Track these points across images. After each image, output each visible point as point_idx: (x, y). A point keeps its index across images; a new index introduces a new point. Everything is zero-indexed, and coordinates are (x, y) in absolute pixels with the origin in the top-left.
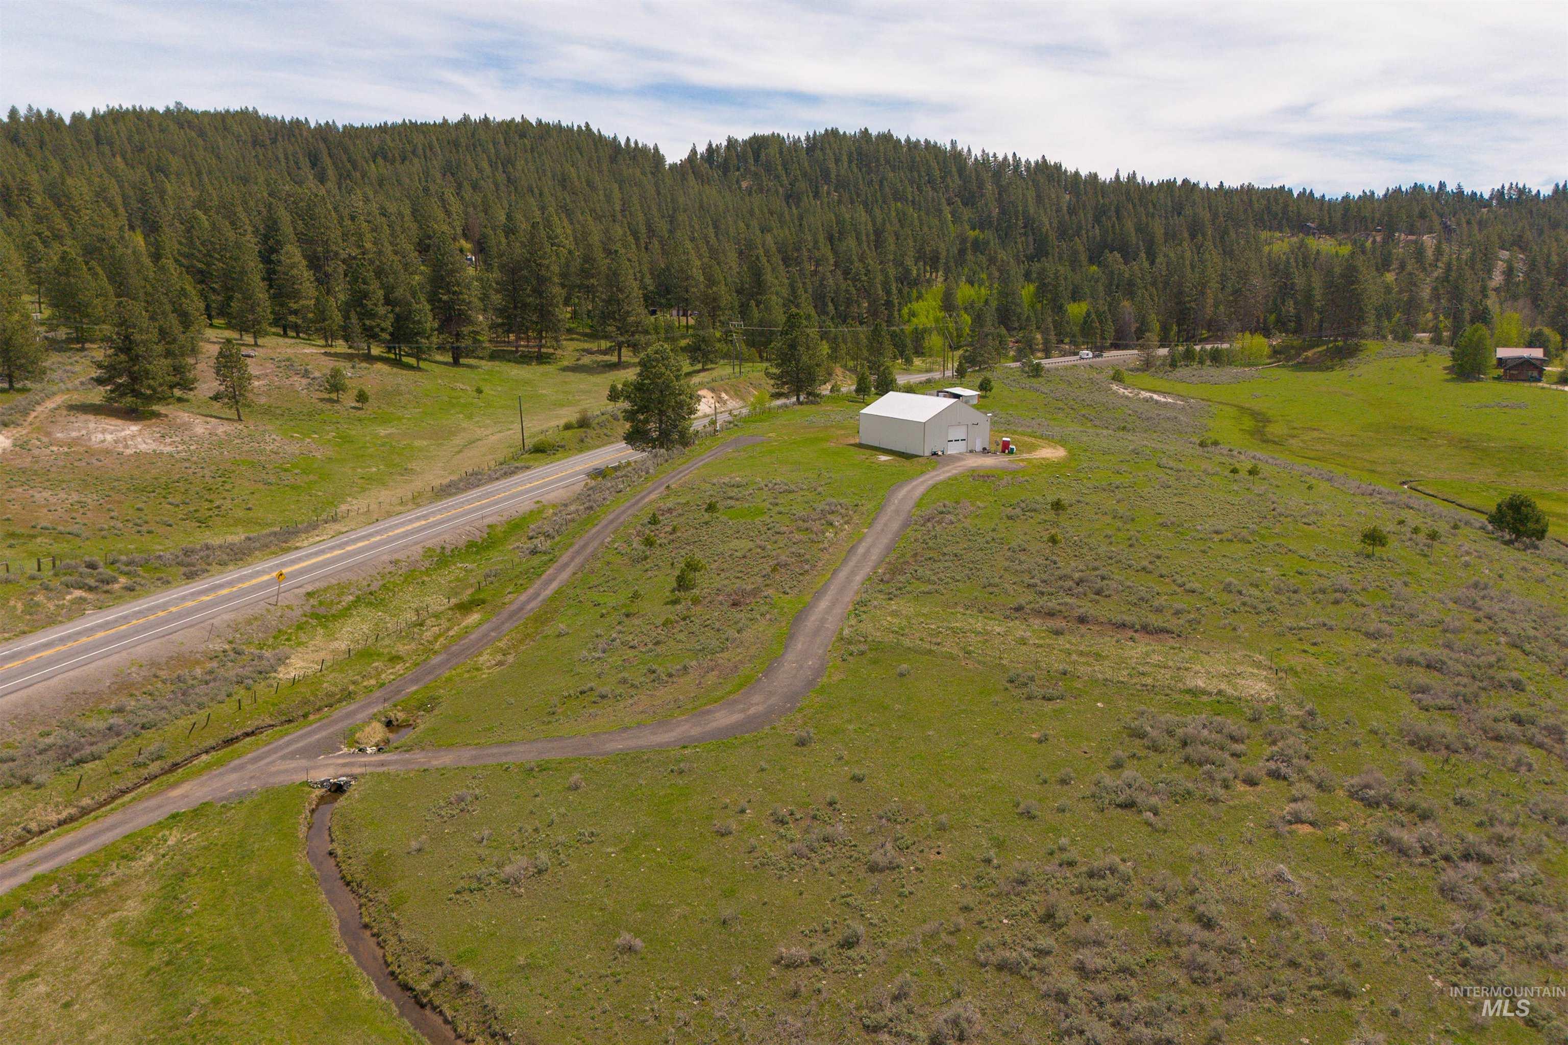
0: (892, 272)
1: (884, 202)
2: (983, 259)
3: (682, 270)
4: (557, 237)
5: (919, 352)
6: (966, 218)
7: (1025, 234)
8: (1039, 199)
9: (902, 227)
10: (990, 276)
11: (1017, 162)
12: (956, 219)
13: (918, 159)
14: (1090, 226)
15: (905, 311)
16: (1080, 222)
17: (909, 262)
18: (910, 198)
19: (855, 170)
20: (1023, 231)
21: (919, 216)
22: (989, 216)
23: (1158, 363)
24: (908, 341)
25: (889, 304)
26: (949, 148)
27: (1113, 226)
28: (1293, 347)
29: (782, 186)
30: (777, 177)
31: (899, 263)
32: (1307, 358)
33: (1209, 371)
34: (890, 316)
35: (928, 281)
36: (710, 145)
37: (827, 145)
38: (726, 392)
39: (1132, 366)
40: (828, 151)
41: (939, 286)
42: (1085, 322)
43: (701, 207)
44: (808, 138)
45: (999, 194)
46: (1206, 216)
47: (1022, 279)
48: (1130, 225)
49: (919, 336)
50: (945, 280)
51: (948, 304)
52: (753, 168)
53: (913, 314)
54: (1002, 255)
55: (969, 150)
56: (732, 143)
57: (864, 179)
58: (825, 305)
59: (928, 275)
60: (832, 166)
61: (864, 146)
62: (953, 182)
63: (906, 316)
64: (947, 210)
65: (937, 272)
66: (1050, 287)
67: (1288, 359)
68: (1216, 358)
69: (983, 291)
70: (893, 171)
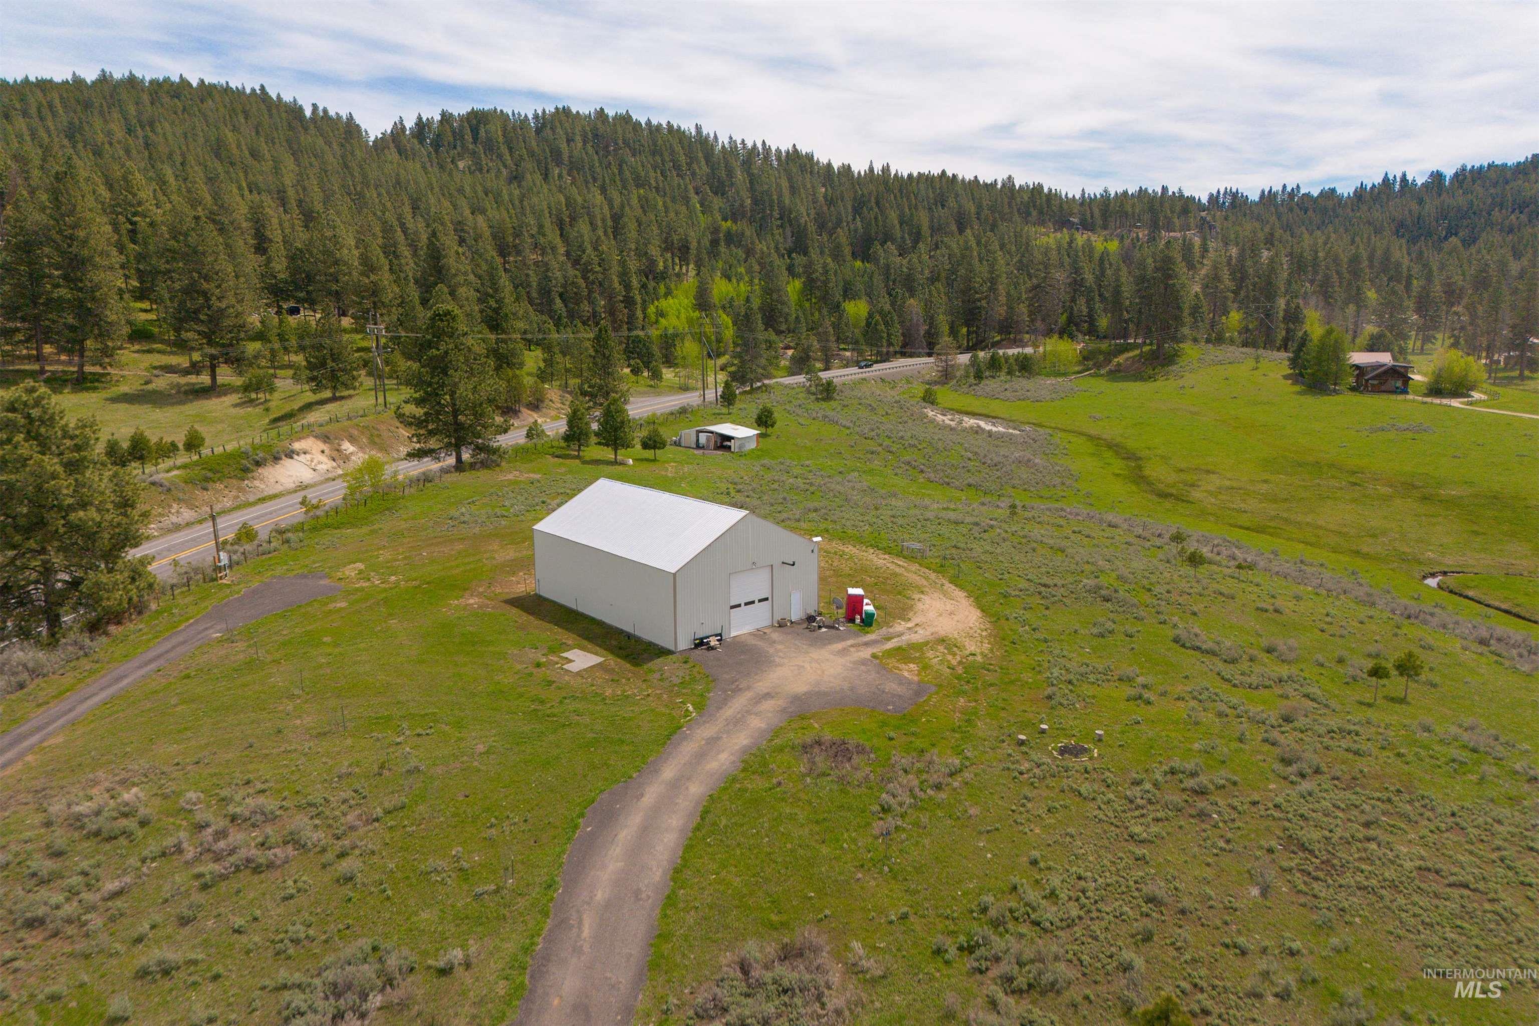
0: (633, 265)
1: (624, 187)
2: (741, 253)
3: (327, 252)
4: (140, 204)
5: (670, 361)
6: (717, 207)
7: (782, 226)
8: (793, 190)
9: (645, 212)
10: (749, 271)
11: (767, 149)
12: (706, 208)
13: (660, 142)
14: (850, 218)
15: (652, 309)
16: (839, 213)
17: (654, 251)
18: (654, 184)
19: (590, 150)
20: (779, 222)
21: (664, 203)
22: (742, 205)
23: (958, 374)
24: (656, 350)
25: (629, 302)
26: (694, 133)
27: (876, 218)
28: (1101, 352)
29: (505, 166)
30: (500, 156)
31: (641, 253)
32: (1119, 364)
33: (1022, 383)
34: (632, 317)
35: (678, 275)
36: (420, 118)
37: (558, 125)
38: (352, 440)
39: (927, 377)
40: (559, 130)
41: (691, 280)
42: (868, 324)
43: (398, 183)
44: (536, 116)
45: (751, 182)
46: (971, 207)
47: (786, 273)
48: (893, 216)
49: (669, 342)
50: (698, 274)
51: (703, 302)
52: (471, 146)
53: (661, 314)
54: (761, 247)
55: (716, 136)
56: (446, 117)
57: (601, 163)
58: (551, 302)
59: (677, 268)
60: (564, 146)
61: (599, 125)
62: (700, 168)
63: (653, 318)
64: (695, 200)
65: (688, 265)
66: (819, 283)
67: (1098, 366)
68: (1025, 366)
69: (743, 288)
70: (634, 155)
